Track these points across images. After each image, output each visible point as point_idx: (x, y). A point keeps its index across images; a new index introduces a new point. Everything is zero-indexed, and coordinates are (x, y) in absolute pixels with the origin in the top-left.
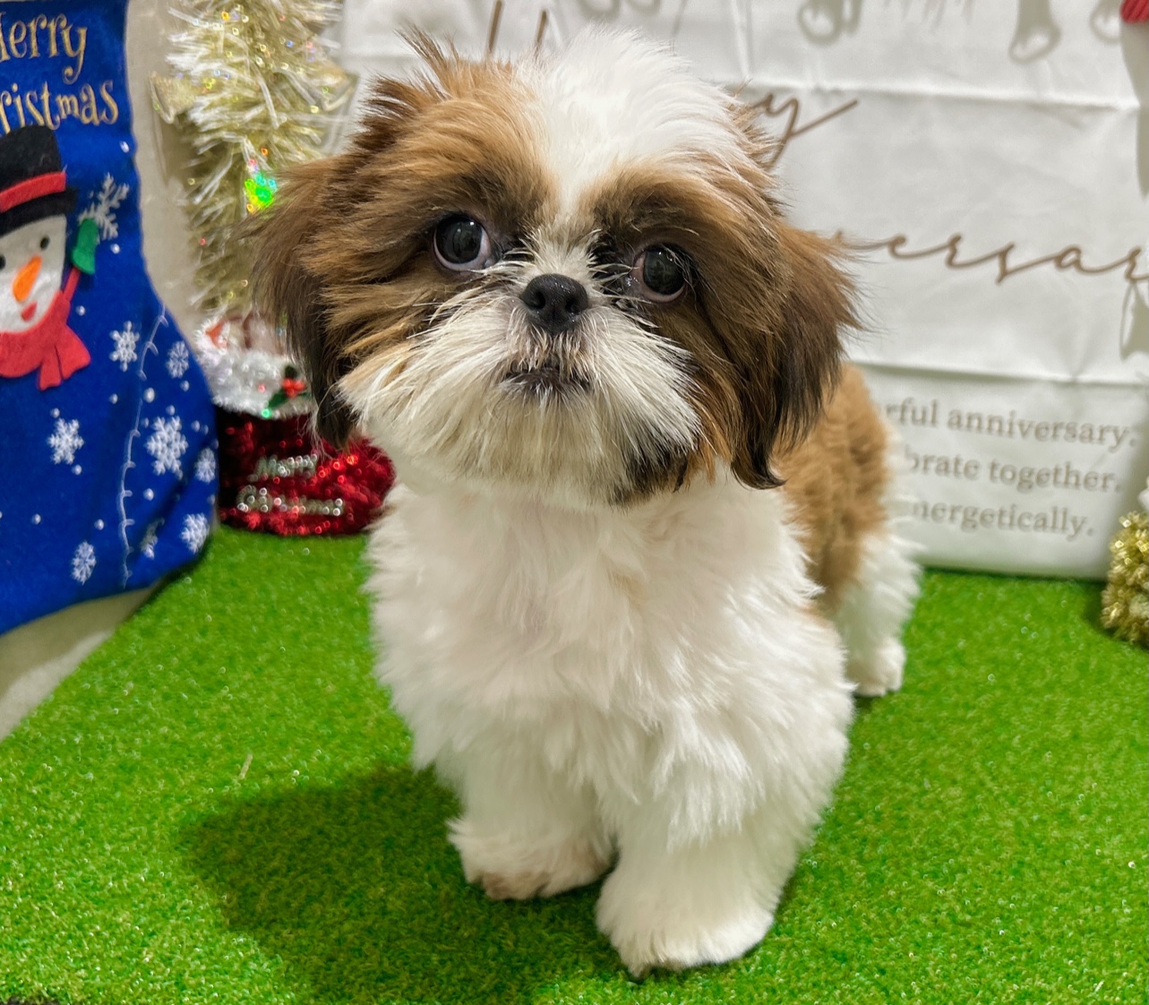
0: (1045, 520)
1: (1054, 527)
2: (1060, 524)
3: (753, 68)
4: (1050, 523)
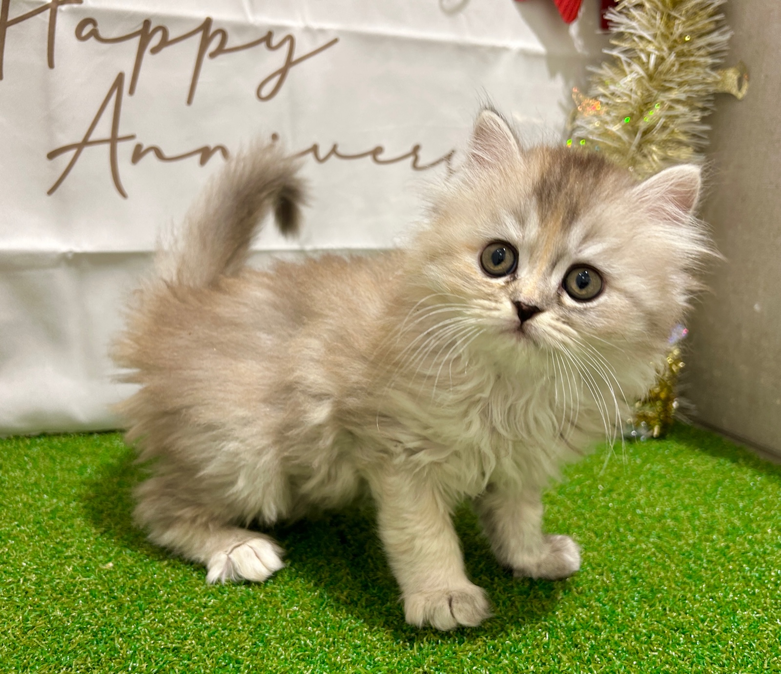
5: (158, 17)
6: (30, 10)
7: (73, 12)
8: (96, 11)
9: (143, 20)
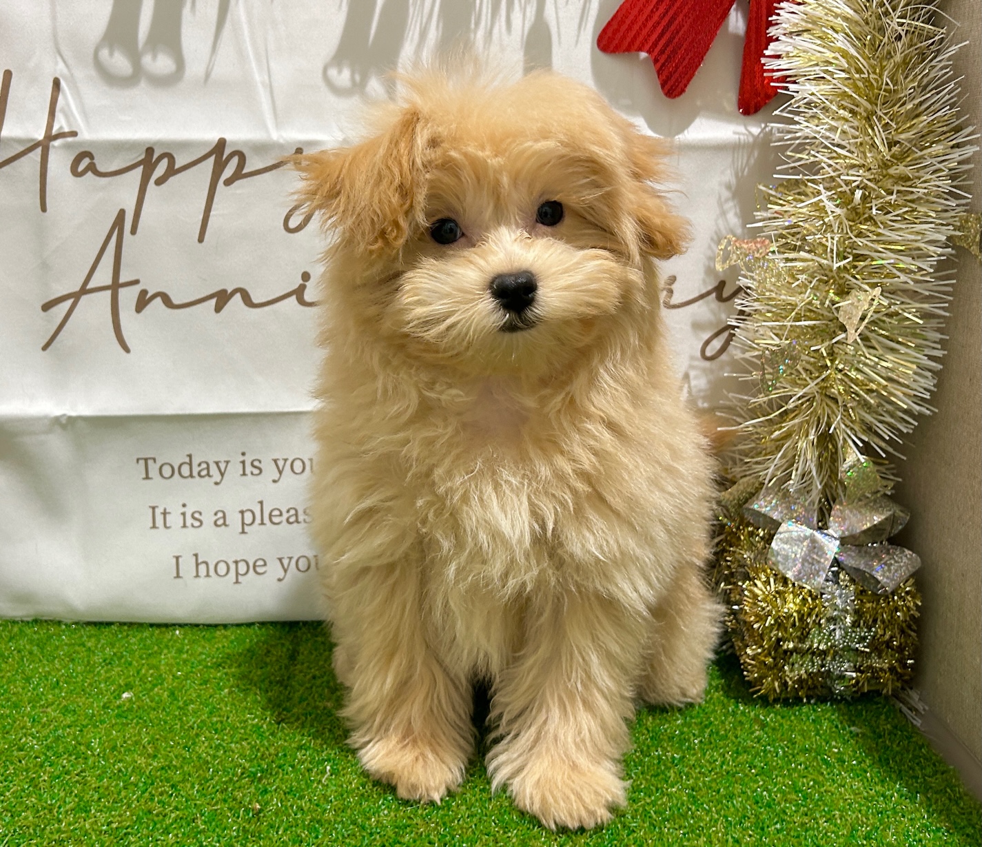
3: (278, 125)
5: (161, 143)
6: (21, 149)
7: (68, 147)
8: (92, 143)
9: (145, 148)
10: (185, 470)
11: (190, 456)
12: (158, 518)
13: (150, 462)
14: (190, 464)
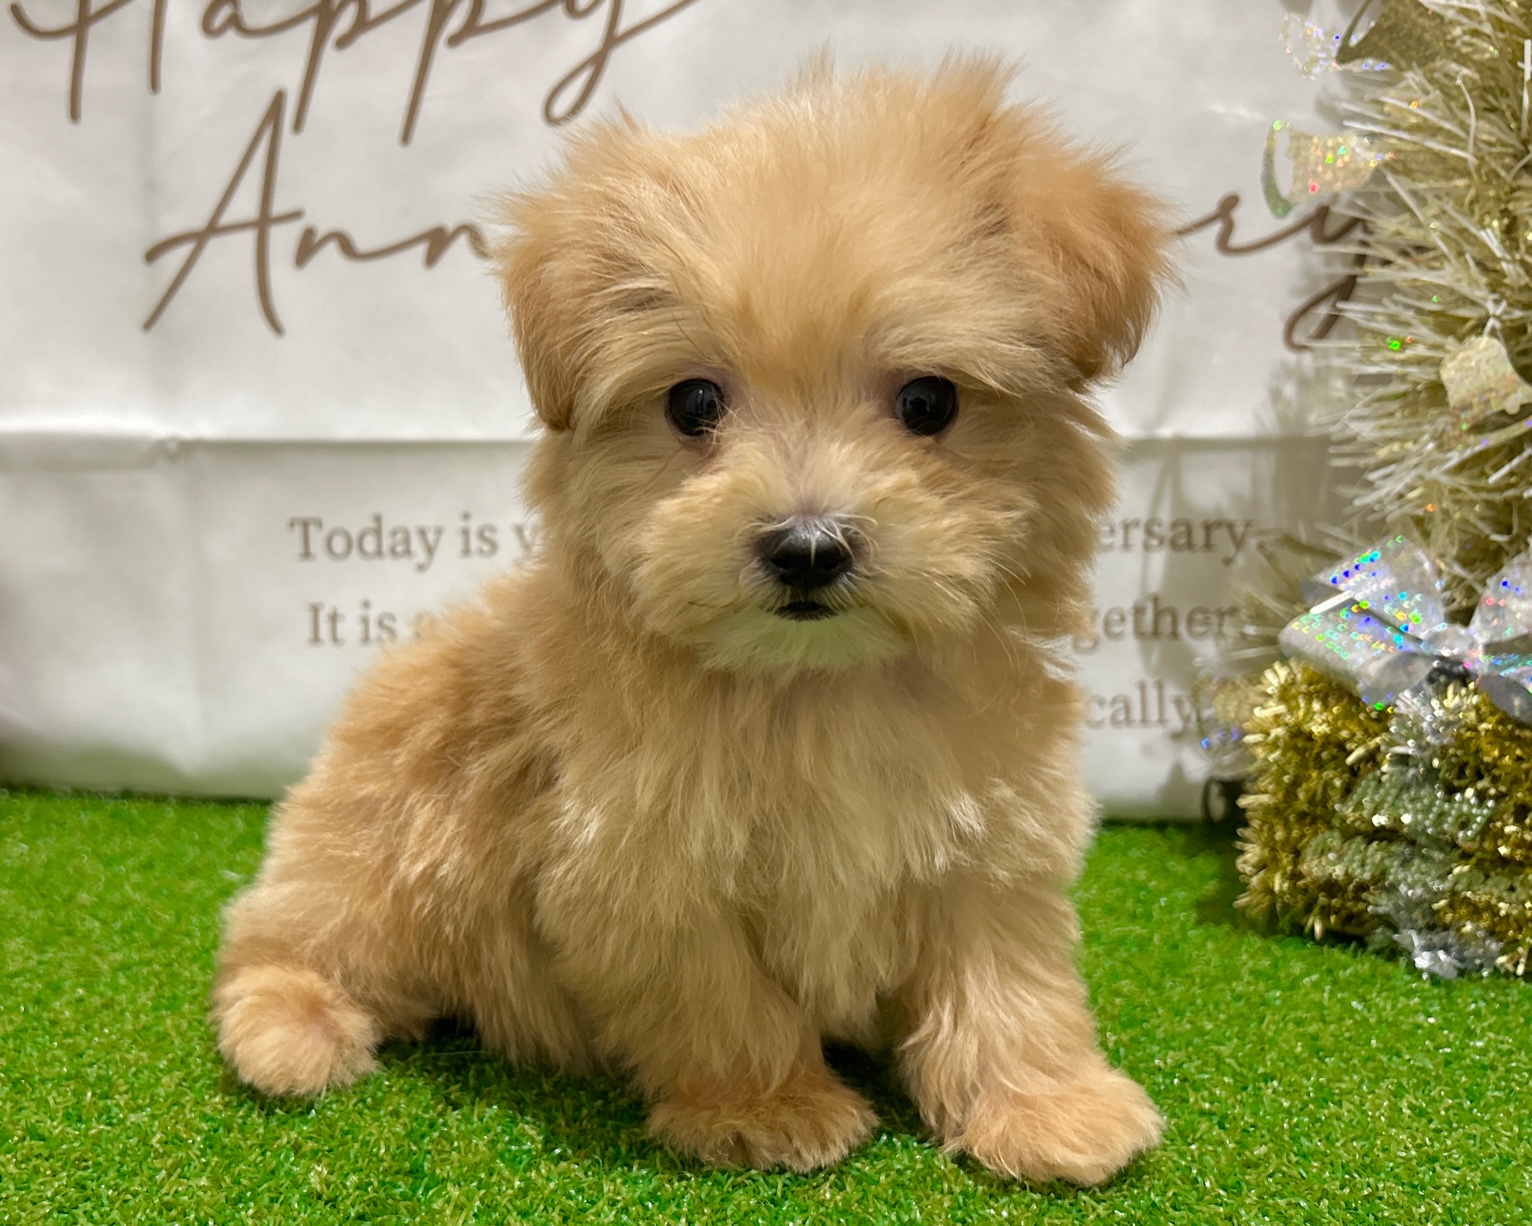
0: (1127, 709)
1: (1144, 721)
2: (1154, 715)
4: (1136, 714)
10: (370, 544)
11: (378, 519)
12: (322, 625)
13: (312, 529)
14: (378, 532)
